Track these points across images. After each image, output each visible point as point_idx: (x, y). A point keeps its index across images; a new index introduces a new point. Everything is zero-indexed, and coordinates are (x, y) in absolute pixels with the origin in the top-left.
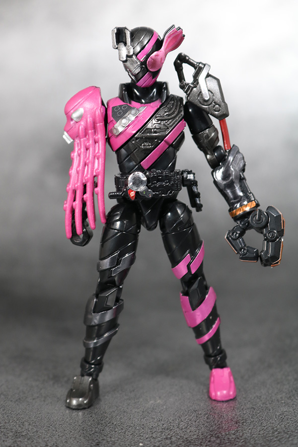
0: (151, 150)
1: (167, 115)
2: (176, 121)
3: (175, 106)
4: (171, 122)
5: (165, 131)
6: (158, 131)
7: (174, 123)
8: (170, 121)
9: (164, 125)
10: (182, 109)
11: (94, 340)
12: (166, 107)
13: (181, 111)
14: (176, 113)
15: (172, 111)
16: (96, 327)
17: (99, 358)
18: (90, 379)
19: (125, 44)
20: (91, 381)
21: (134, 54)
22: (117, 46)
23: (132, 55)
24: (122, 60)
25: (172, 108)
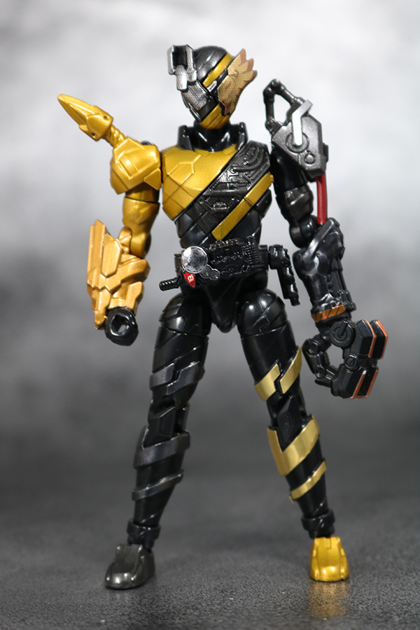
0: (225, 214)
1: (247, 164)
2: (260, 174)
3: (257, 154)
4: (253, 174)
5: (246, 186)
6: (235, 185)
7: (257, 176)
8: (252, 172)
9: (244, 177)
10: (268, 158)
11: (145, 487)
12: (246, 154)
13: (267, 160)
14: (259, 162)
15: (254, 160)
16: (149, 468)
17: (152, 516)
18: (140, 549)
19: (186, 67)
20: (141, 552)
21: (197, 79)
22: (174, 70)
23: (195, 82)
24: (181, 88)
25: (253, 156)
